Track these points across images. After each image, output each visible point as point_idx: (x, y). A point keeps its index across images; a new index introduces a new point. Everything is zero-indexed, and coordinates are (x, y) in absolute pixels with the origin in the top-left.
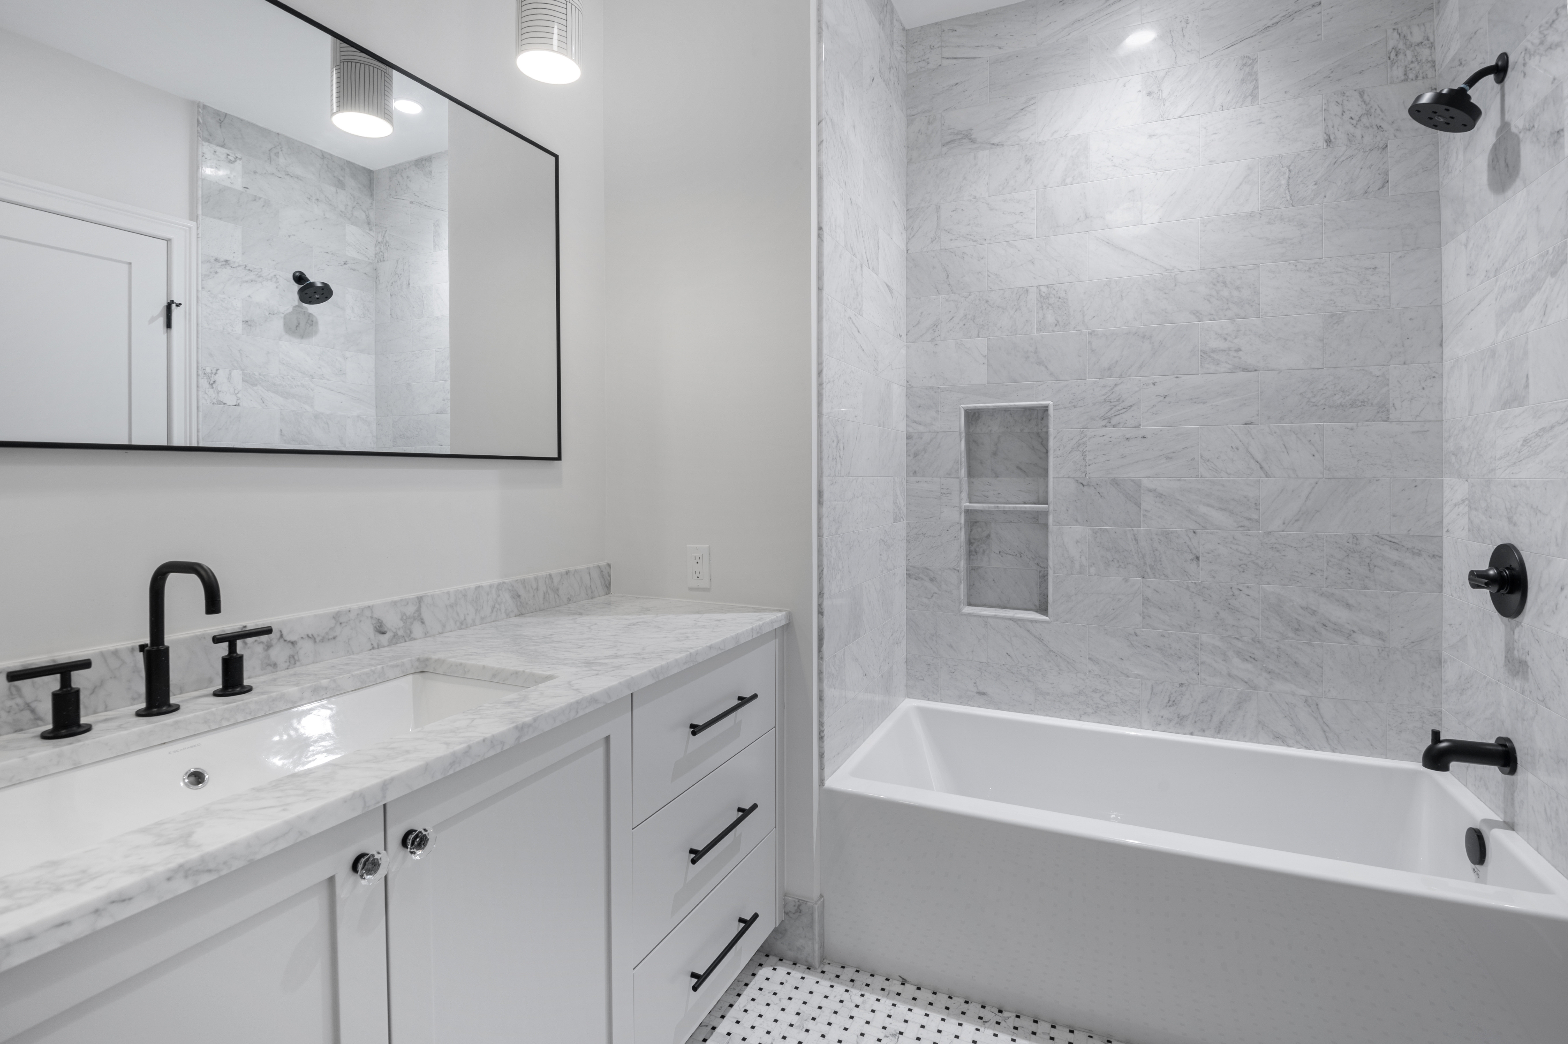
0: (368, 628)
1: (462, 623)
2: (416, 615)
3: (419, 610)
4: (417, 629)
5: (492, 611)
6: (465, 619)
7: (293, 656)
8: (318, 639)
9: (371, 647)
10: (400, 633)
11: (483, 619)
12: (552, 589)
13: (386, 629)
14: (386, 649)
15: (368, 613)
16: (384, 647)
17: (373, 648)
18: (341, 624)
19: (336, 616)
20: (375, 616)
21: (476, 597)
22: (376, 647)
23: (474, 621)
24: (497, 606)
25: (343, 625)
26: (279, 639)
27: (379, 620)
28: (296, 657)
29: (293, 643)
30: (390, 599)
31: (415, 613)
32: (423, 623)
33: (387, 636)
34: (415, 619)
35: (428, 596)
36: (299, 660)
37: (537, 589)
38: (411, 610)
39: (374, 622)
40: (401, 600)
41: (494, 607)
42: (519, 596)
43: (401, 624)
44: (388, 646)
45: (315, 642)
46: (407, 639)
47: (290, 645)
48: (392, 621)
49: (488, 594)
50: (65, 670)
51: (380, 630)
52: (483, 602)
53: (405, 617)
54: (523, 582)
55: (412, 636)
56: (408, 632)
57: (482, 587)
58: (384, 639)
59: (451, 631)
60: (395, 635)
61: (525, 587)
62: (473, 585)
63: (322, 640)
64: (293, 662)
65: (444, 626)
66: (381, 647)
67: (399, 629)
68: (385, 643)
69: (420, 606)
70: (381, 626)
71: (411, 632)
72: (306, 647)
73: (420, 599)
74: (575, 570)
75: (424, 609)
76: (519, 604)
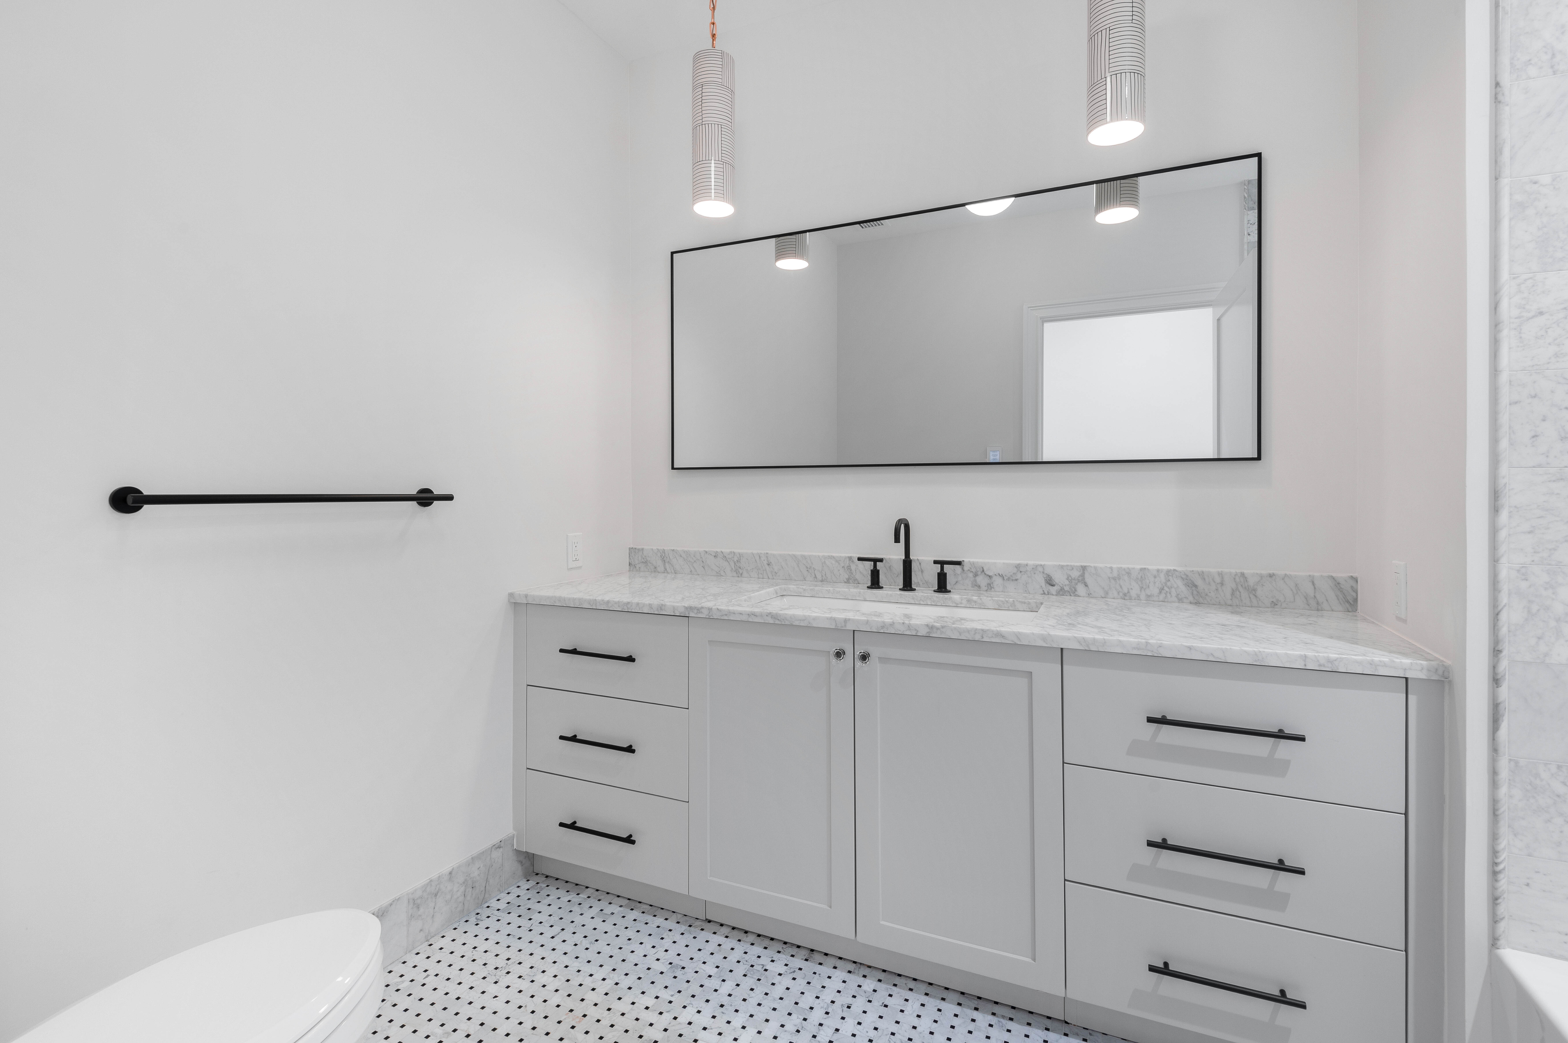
0: (1040, 579)
1: (1125, 595)
2: (1080, 578)
3: (1083, 575)
4: (1081, 589)
5: (1160, 592)
6: (1128, 592)
7: (990, 585)
8: (1005, 578)
9: (1043, 593)
10: (1067, 588)
11: (1148, 596)
12: (1245, 588)
13: (1054, 583)
14: (1054, 597)
15: (1041, 569)
16: (1053, 595)
17: (1044, 594)
18: (1021, 572)
19: (1018, 566)
20: (1046, 572)
21: (1141, 577)
22: (1046, 593)
23: (1138, 596)
24: (1166, 588)
25: (1022, 573)
26: (982, 573)
27: (1049, 575)
28: (992, 585)
29: (990, 577)
30: (1058, 563)
31: (1079, 577)
32: (1086, 586)
33: (1055, 588)
34: (1079, 581)
35: (1091, 567)
36: (993, 588)
37: (1222, 584)
38: (1075, 574)
39: (1045, 576)
40: (1067, 565)
41: (1162, 589)
42: (1196, 586)
43: (1067, 582)
44: (1056, 595)
45: (1004, 579)
46: (1072, 594)
47: (988, 577)
48: (1060, 578)
49: (1155, 577)
50: (875, 561)
51: (1050, 582)
52: (1149, 582)
53: (1070, 578)
54: (1202, 574)
55: (1076, 593)
56: (1073, 589)
57: (1148, 569)
58: (1053, 590)
59: (1114, 598)
60: (1062, 589)
61: (1204, 579)
62: (1139, 567)
63: (1008, 579)
64: (990, 588)
65: (1107, 593)
66: (1051, 595)
67: (1065, 585)
68: (1054, 593)
69: (1084, 573)
70: (1050, 580)
71: (1076, 590)
72: (998, 581)
73: (1084, 568)
74: (1286, 574)
75: (1087, 575)
76: (1195, 592)
